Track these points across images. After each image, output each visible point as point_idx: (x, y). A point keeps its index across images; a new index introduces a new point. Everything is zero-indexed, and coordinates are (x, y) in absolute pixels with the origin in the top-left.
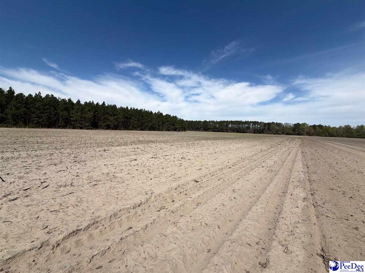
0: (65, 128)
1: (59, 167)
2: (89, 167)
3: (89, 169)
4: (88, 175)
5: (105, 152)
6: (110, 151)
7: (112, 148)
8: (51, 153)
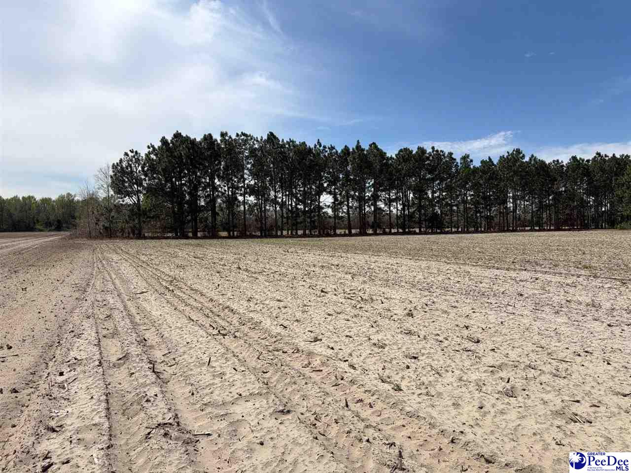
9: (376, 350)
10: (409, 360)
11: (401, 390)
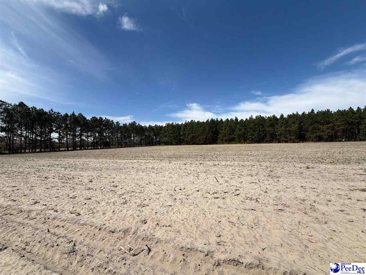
0: (272, 143)
1: (254, 179)
2: (281, 186)
3: (280, 188)
4: (277, 194)
5: (308, 170)
6: (315, 170)
7: (320, 165)
8: (253, 164)
9: (71, 200)
10: (87, 201)
11: (80, 215)
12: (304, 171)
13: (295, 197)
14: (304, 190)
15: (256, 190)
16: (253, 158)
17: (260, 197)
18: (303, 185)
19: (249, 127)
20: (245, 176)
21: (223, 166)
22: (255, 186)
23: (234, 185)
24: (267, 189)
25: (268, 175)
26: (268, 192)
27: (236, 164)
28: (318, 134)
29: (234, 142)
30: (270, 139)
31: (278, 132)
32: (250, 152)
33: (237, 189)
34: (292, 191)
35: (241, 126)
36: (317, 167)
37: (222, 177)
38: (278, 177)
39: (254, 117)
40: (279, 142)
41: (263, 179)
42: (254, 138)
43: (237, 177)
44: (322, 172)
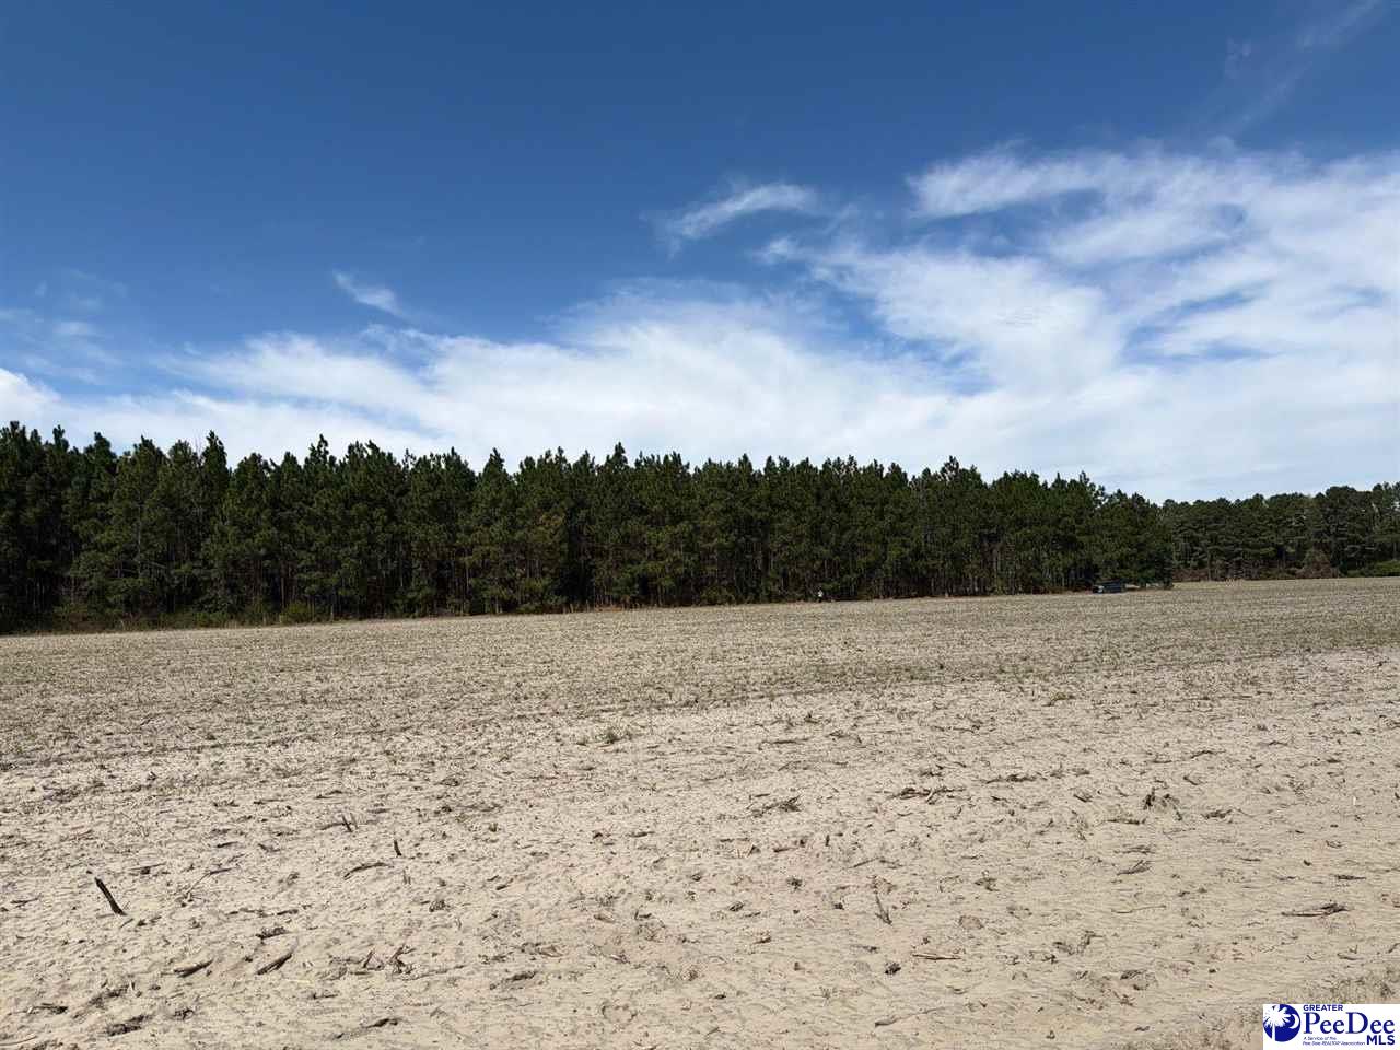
0: (438, 615)
1: (363, 846)
2: (509, 852)
3: (506, 863)
4: (494, 902)
5: (612, 748)
6: (639, 743)
7: (656, 720)
8: (347, 755)
12: (599, 756)
13: (575, 894)
14: (607, 851)
15: (387, 908)
16: (338, 714)
17: (413, 941)
18: (598, 827)
19: (307, 508)
20: (308, 832)
21: (142, 795)
22: (379, 883)
23: (246, 910)
24: (443, 884)
25: (436, 805)
26: (453, 899)
27: (234, 769)
28: (638, 569)
29: (200, 615)
30: (428, 590)
31: (470, 554)
32: (318, 679)
33: (269, 926)
34: (561, 869)
35: (249, 502)
36: (642, 731)
37: (146, 871)
38: (489, 809)
39: (338, 452)
40: (477, 610)
41: (417, 831)
42: (337, 587)
43: (252, 853)
44: (663, 754)
